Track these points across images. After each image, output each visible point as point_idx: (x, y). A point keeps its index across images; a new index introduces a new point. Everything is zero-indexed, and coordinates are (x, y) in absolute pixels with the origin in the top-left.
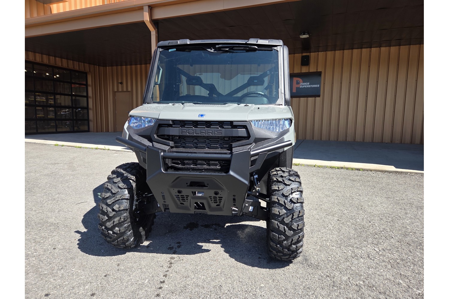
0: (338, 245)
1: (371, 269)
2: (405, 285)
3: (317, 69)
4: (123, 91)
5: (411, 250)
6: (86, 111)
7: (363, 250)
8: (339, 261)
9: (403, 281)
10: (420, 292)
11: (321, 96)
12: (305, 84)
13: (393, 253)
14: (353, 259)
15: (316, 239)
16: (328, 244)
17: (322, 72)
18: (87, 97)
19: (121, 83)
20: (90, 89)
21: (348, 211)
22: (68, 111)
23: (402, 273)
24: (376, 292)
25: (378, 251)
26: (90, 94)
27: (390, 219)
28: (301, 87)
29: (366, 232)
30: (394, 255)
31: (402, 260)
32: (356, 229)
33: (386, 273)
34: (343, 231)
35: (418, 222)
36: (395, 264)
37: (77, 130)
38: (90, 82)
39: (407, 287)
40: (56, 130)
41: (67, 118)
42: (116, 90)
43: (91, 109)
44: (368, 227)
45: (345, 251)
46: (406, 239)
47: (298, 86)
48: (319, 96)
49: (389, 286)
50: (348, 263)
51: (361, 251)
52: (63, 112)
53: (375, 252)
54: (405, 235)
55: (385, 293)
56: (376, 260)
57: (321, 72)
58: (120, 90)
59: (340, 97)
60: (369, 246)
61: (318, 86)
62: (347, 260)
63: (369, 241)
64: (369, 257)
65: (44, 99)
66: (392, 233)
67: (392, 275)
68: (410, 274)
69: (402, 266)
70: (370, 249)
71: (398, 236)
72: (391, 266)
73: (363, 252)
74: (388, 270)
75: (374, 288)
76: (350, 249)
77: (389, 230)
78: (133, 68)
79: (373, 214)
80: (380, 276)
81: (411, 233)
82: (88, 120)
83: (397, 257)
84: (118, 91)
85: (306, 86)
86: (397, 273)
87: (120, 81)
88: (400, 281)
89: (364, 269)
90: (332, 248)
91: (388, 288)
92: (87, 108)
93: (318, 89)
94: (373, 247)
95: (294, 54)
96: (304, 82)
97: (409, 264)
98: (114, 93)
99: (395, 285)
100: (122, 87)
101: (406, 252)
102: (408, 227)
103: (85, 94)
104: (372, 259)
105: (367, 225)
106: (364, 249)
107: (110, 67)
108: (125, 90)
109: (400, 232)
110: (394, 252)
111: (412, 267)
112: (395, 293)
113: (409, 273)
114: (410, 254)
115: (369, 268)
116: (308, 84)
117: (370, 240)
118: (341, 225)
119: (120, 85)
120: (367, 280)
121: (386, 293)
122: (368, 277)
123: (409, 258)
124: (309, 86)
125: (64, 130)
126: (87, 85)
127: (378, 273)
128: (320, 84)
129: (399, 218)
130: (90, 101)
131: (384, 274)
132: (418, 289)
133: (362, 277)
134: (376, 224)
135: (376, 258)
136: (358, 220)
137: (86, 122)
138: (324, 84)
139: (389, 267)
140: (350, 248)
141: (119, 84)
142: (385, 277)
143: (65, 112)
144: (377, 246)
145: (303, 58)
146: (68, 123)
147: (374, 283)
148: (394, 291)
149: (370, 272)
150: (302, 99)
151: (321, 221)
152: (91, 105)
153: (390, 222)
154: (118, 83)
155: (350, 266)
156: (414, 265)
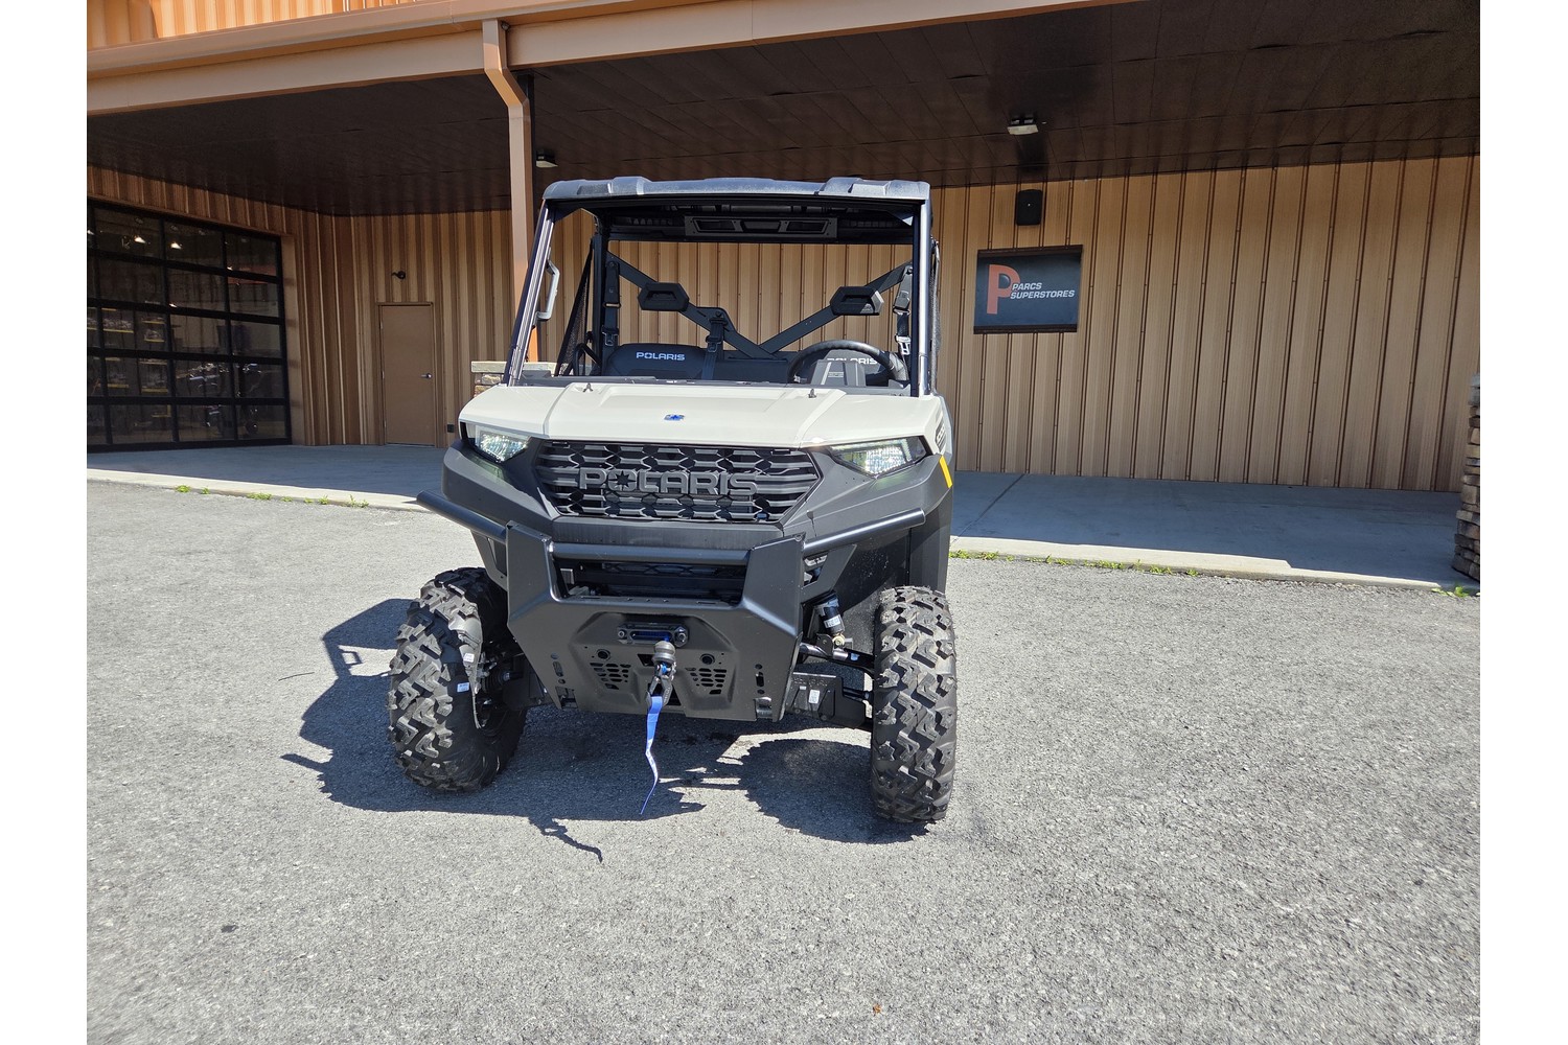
0: (1080, 791)
1: (1162, 853)
2: (1252, 893)
3: (1068, 238)
4: (406, 304)
5: (1292, 804)
6: (276, 370)
7: (1151, 804)
8: (1076, 832)
9: (1248, 883)
10: (1289, 910)
11: (1079, 329)
12: (1028, 286)
13: (1237, 811)
14: (1117, 827)
15: (1017, 775)
16: (1052, 788)
17: (1084, 248)
18: (281, 321)
19: (402, 275)
20: (291, 294)
21: (1127, 698)
22: (214, 371)
23: (1250, 863)
24: (1165, 911)
25: (1194, 805)
26: (292, 310)
27: (1248, 718)
28: (1014, 296)
29: (1171, 753)
30: (1239, 816)
31: (1258, 829)
32: (1141, 748)
33: (1203, 862)
34: (1102, 753)
35: (1330, 728)
36: (1234, 841)
37: (245, 436)
38: (290, 269)
39: (1257, 897)
40: (176, 436)
41: (210, 394)
42: (382, 299)
43: (295, 364)
44: (1177, 742)
45: (1099, 807)
46: (1283, 775)
47: (1004, 293)
48: (1073, 328)
49: (1207, 896)
50: (1100, 838)
51: (1145, 807)
52: (198, 374)
53: (1185, 808)
54: (1284, 764)
55: (1191, 913)
56: (1183, 828)
57: (1080, 247)
58: (398, 299)
59: (1143, 332)
60: (1169, 793)
61: (1072, 293)
62: (1099, 829)
63: (1173, 781)
64: (1164, 823)
65: (126, 327)
66: (1246, 758)
67: (1222, 869)
68: (1272, 864)
69: (1255, 846)
70: (1171, 801)
71: (1261, 767)
72: (1224, 846)
73: (1149, 808)
74: (1213, 856)
75: (1164, 901)
76: (1115, 803)
77: (1237, 750)
78: (442, 222)
79: (1200, 704)
80: (1186, 869)
81: (1301, 759)
82: (286, 402)
83: (1246, 822)
84: (390, 303)
85: (1030, 295)
86: (1235, 862)
87: (396, 269)
88: (1242, 884)
89: (1145, 852)
90: (1063, 798)
91: (1203, 901)
92: (282, 361)
93: (1072, 305)
94: (1182, 796)
95: (993, 184)
96: (1024, 282)
97: (1275, 840)
98: (377, 308)
99: (1223, 893)
100: (405, 291)
101: (1274, 809)
102: (1297, 741)
103: (274, 312)
104: (1172, 826)
105: (1176, 736)
106: (1154, 799)
107: (362, 219)
108: (414, 298)
109: (1270, 756)
110: (1240, 810)
111: (1281, 849)
112: (1220, 913)
113: (1270, 862)
114: (1285, 813)
115: (1158, 850)
116: (1039, 285)
117: (1178, 776)
118: (1099, 736)
119: (396, 281)
120: (1147, 880)
121: (1196, 913)
122: (1152, 874)
123: (1279, 823)
124: (1042, 295)
125: (201, 436)
126: (279, 281)
127: (1182, 862)
128: (1077, 287)
129: (1277, 717)
130: (293, 336)
131: (1198, 865)
132: (1286, 903)
133: (1135, 873)
134: (1204, 734)
135: (1186, 823)
136: (1153, 722)
137: (280, 408)
138: (1091, 287)
139: (1218, 846)
140: (1115, 799)
141: (394, 276)
142: (1199, 874)
143: (204, 373)
144: (1195, 794)
145: (1021, 197)
146: (214, 411)
147: (1165, 888)
148: (1219, 908)
149: (1160, 861)
150: (1017, 337)
151: (1041, 725)
152: (294, 351)
153: (1246, 728)
154: (389, 274)
155: (1106, 844)
156: (1291, 841)
